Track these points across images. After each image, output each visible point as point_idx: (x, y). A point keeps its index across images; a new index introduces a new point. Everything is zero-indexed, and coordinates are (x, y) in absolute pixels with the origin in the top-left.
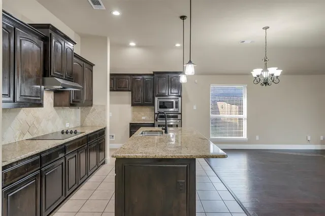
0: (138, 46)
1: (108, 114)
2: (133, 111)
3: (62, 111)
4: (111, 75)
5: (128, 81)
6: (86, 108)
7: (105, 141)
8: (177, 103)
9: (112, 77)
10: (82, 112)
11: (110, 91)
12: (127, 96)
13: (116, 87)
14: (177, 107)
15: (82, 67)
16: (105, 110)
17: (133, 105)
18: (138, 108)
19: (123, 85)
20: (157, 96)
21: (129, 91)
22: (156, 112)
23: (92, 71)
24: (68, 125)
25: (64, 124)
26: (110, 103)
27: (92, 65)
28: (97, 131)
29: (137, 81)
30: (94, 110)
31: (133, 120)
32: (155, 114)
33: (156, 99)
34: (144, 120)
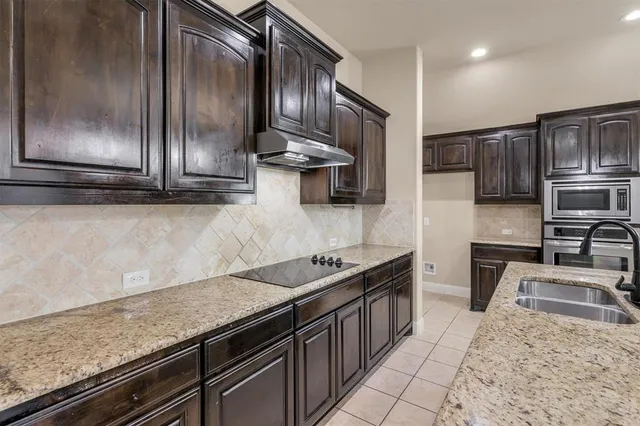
0: (494, 56)
1: (420, 221)
2: (479, 216)
3: (321, 214)
4: (426, 139)
5: (466, 148)
6: (373, 208)
7: (411, 284)
8: (622, 194)
9: (430, 142)
10: (364, 215)
11: (425, 172)
12: (464, 181)
13: (439, 163)
14: (622, 206)
15: (360, 117)
16: (411, 212)
17: (479, 201)
18: (493, 209)
19: (454, 159)
20: (549, 178)
21: (469, 170)
22: (548, 217)
23: (383, 128)
24: (333, 243)
25: (325, 239)
26: (425, 198)
27: (382, 115)
28: (391, 262)
29: (489, 145)
30: (389, 211)
31: (479, 235)
32: (544, 223)
33: (548, 185)
34: (507, 237)
